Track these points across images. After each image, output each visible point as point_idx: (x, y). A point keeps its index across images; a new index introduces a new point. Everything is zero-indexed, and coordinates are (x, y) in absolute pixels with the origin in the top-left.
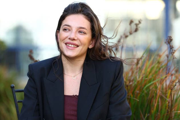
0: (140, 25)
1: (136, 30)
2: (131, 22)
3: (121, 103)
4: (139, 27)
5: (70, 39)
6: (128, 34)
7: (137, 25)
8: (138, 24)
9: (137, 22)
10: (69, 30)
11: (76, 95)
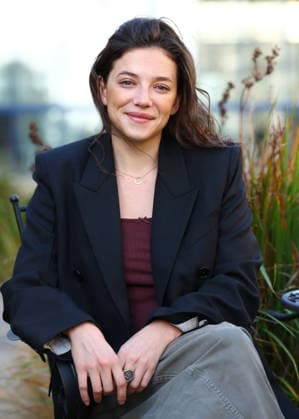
0: (276, 59)
1: (269, 71)
2: (257, 54)
3: (243, 234)
4: (276, 63)
5: (137, 105)
6: (253, 80)
7: (269, 59)
8: (272, 58)
9: (271, 54)
10: (135, 84)
11: (145, 218)
